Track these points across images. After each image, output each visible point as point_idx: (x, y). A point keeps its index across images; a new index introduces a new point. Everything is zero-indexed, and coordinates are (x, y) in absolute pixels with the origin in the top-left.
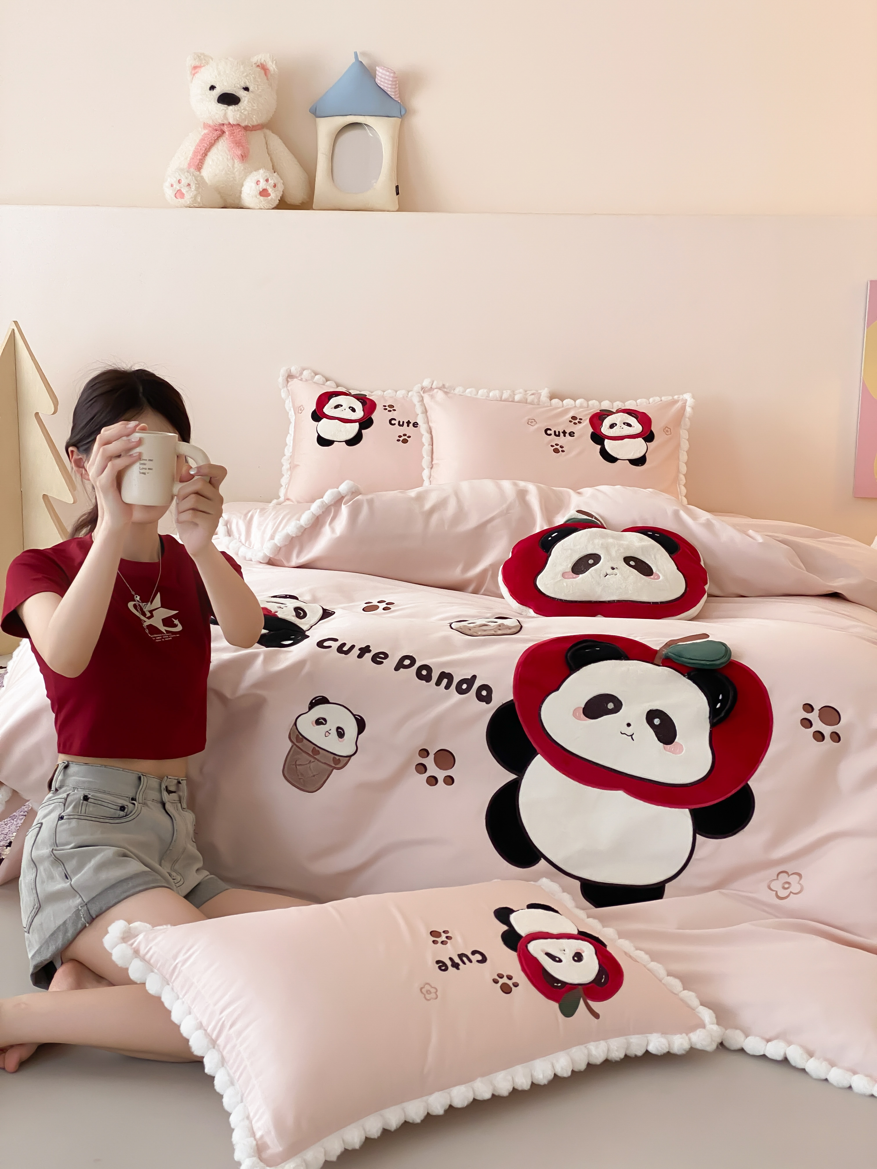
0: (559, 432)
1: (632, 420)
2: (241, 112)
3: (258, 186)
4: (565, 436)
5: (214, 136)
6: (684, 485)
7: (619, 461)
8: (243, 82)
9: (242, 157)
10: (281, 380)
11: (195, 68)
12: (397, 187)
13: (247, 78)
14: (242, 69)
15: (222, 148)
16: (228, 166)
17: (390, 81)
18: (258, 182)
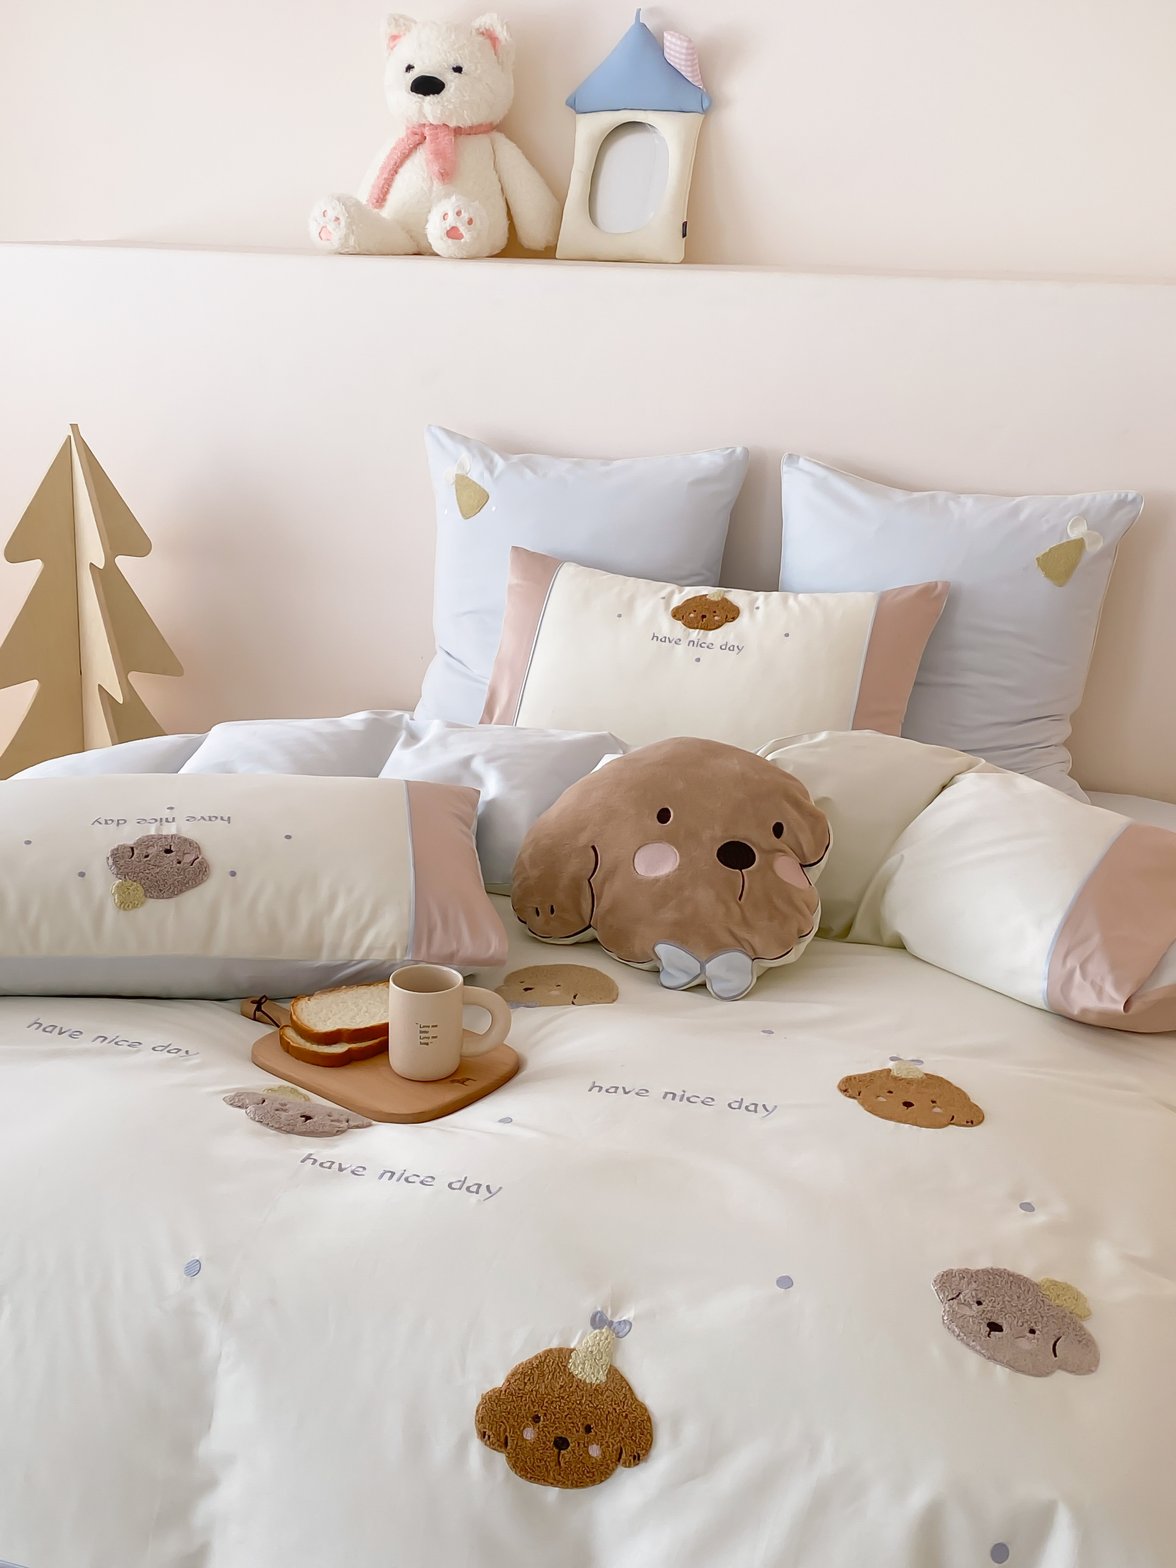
2: (443, 106)
3: (445, 221)
5: (409, 143)
8: (452, 59)
9: (442, 175)
11: (394, 38)
12: (685, 225)
13: (460, 52)
14: (453, 37)
15: (420, 162)
16: (424, 190)
17: (682, 53)
18: (446, 216)
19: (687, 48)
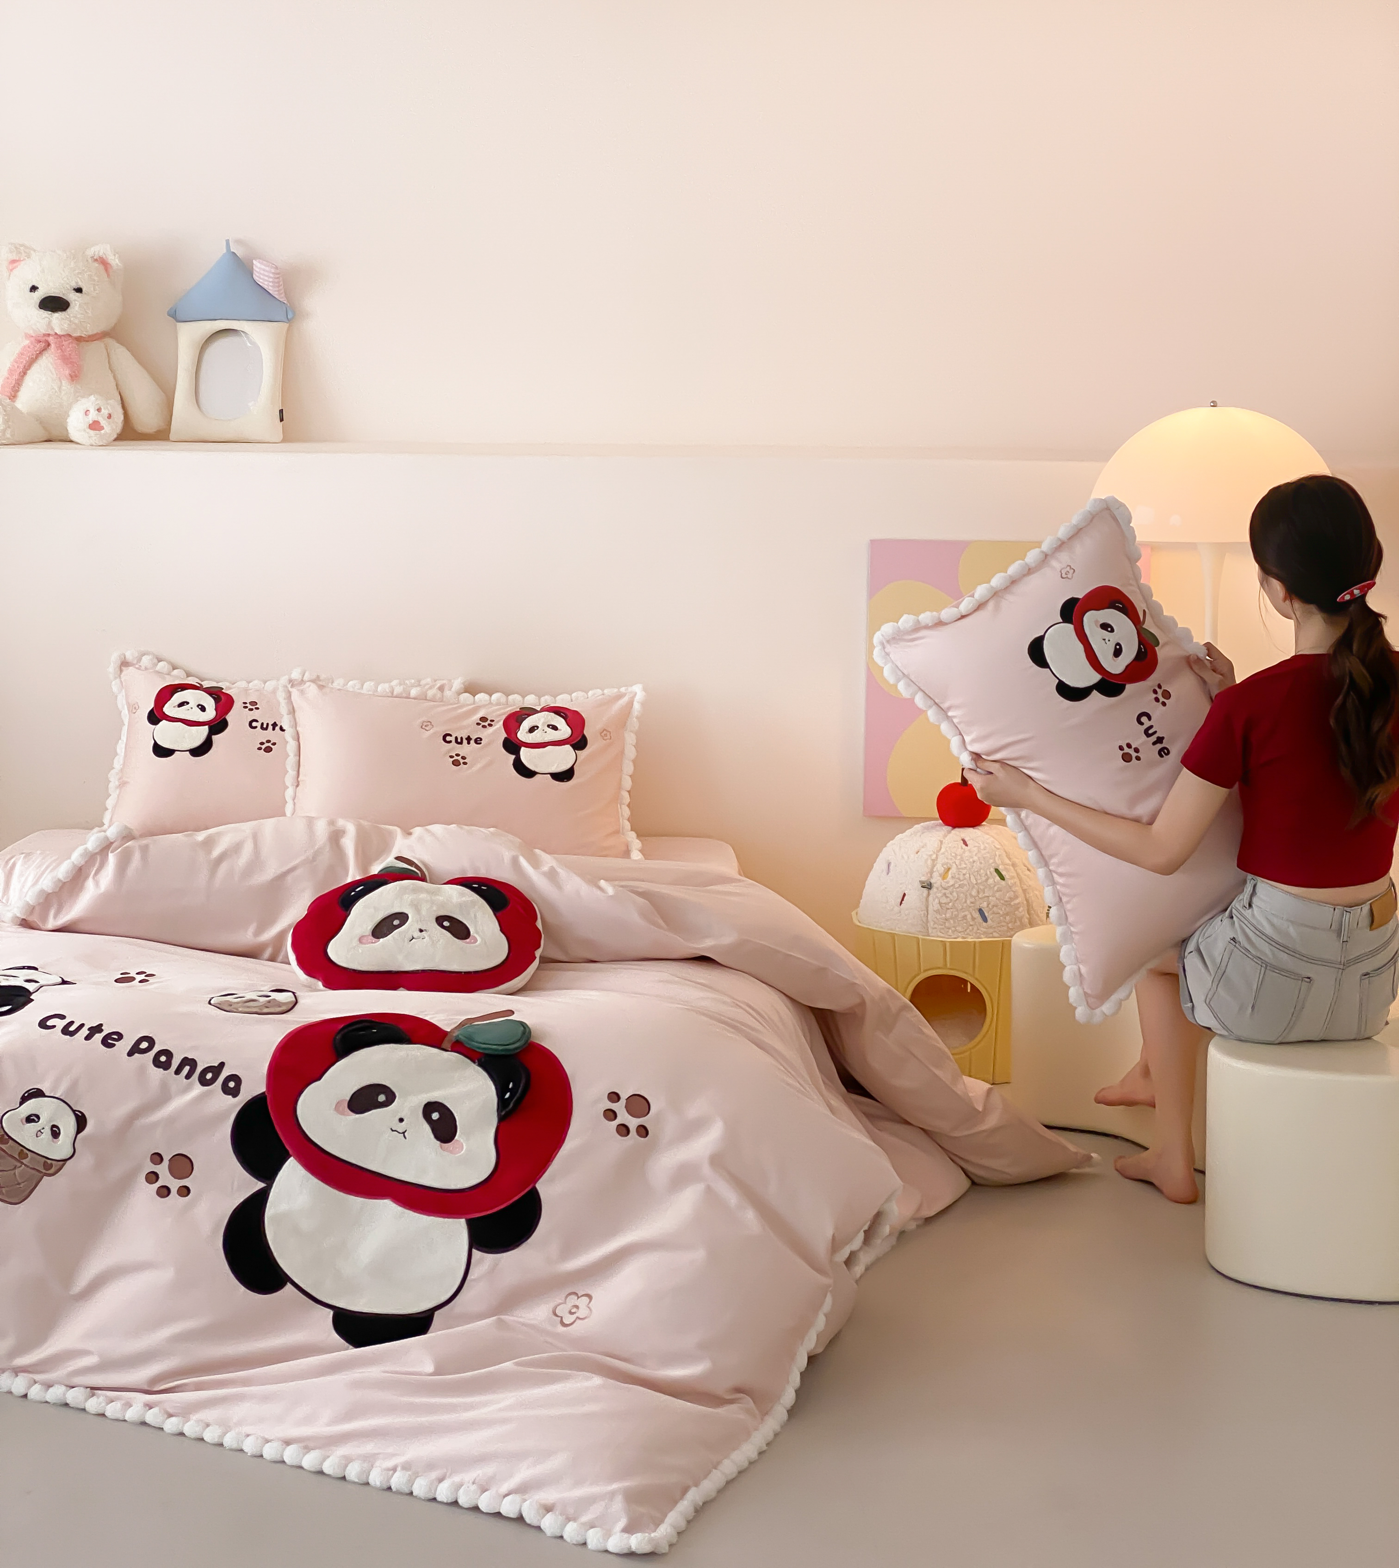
0: (462, 738)
1: (560, 722)
2: (70, 321)
3: (88, 416)
4: (469, 743)
5: (36, 349)
6: (629, 806)
7: (537, 776)
8: (73, 282)
9: (71, 376)
10: (112, 669)
11: (13, 262)
12: (281, 411)
13: (80, 276)
14: (72, 265)
15: (47, 365)
16: (53, 389)
17: (271, 277)
18: (88, 412)
19: (273, 273)
